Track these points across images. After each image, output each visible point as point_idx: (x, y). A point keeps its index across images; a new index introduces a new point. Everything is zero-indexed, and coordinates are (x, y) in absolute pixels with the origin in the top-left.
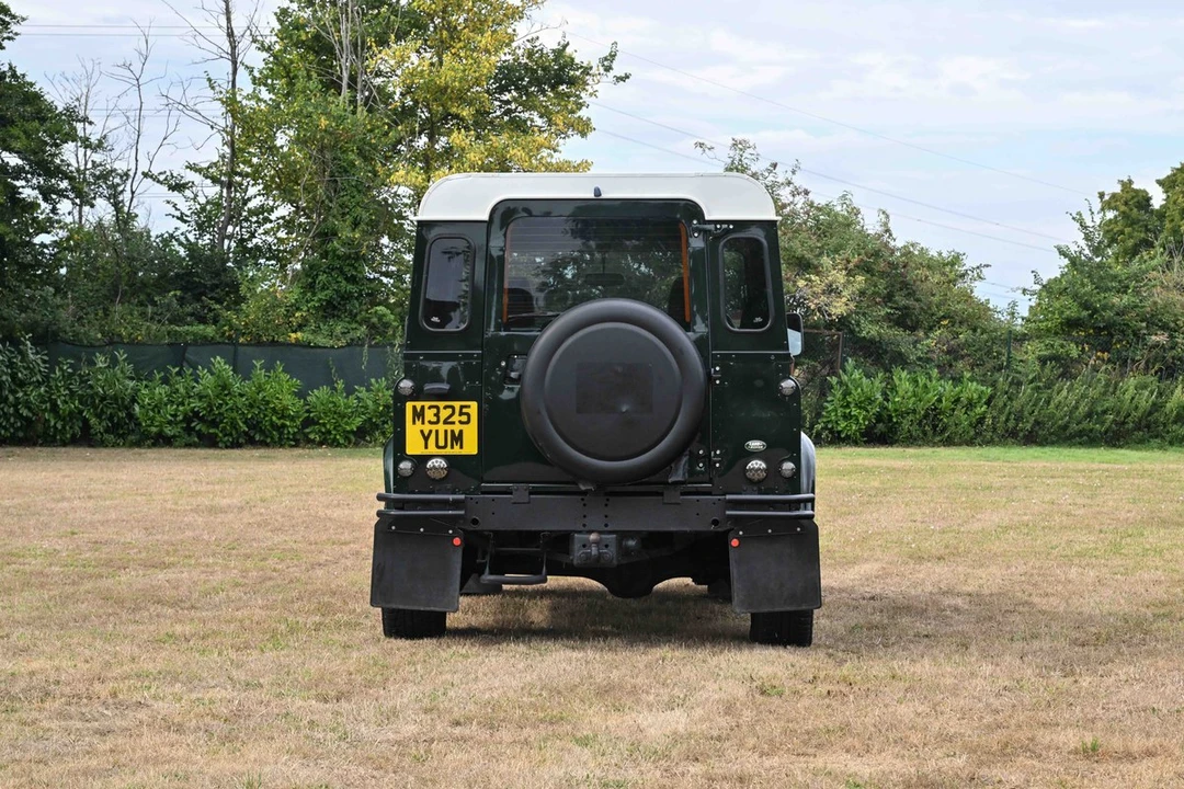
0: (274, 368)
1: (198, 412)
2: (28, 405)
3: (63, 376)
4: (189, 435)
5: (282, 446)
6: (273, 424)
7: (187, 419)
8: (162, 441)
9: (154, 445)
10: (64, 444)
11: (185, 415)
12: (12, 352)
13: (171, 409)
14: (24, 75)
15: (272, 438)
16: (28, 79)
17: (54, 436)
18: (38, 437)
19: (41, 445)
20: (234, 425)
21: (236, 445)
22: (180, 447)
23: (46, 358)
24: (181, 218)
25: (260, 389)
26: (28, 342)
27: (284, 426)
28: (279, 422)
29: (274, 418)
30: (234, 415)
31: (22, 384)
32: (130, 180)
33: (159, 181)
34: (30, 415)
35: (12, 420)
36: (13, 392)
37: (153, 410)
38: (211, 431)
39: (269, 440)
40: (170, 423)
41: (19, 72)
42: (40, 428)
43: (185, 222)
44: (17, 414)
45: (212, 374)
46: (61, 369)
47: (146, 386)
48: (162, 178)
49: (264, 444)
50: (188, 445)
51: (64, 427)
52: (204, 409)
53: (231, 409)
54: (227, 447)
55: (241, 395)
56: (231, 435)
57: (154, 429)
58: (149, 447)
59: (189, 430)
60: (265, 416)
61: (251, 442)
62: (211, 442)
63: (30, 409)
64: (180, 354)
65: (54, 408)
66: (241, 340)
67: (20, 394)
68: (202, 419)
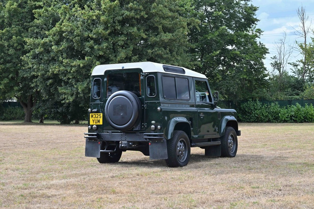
0: (310, 105)
1: (293, 115)
2: (257, 114)
3: (265, 108)
4: (291, 120)
5: (312, 122)
6: (310, 118)
7: (291, 117)
8: (285, 121)
9: (283, 122)
10: (265, 122)
11: (290, 116)
12: (254, 103)
13: (287, 114)
14: (262, 44)
15: (310, 120)
16: (264, 44)
17: (263, 121)
18: (260, 121)
19: (261, 123)
20: (301, 118)
21: (301, 122)
22: (289, 123)
23: (262, 104)
24: (294, 72)
25: (307, 110)
26: (258, 101)
27: (312, 118)
28: (311, 117)
29: (310, 116)
30: (300, 115)
31: (256, 109)
32: (282, 65)
33: (291, 64)
34: (258, 116)
35: (254, 117)
36: (254, 111)
37: (283, 115)
38: (296, 119)
39: (309, 121)
40: (287, 118)
41: (261, 43)
42: (260, 119)
43: (295, 73)
44: (255, 116)
45: (296, 106)
46: (264, 106)
47: (282, 110)
48: (292, 64)
49: (308, 122)
50: (291, 122)
51: (265, 119)
52: (294, 114)
53: (300, 114)
54: (299, 123)
55: (303, 111)
56: (300, 120)
57: (283, 119)
58: (282, 123)
59: (291, 119)
60: (308, 116)
61: (305, 122)
62: (295, 121)
63: (258, 115)
64: (290, 102)
65: (263, 115)
66: (304, 99)
67: (256, 112)
68: (294, 117)
